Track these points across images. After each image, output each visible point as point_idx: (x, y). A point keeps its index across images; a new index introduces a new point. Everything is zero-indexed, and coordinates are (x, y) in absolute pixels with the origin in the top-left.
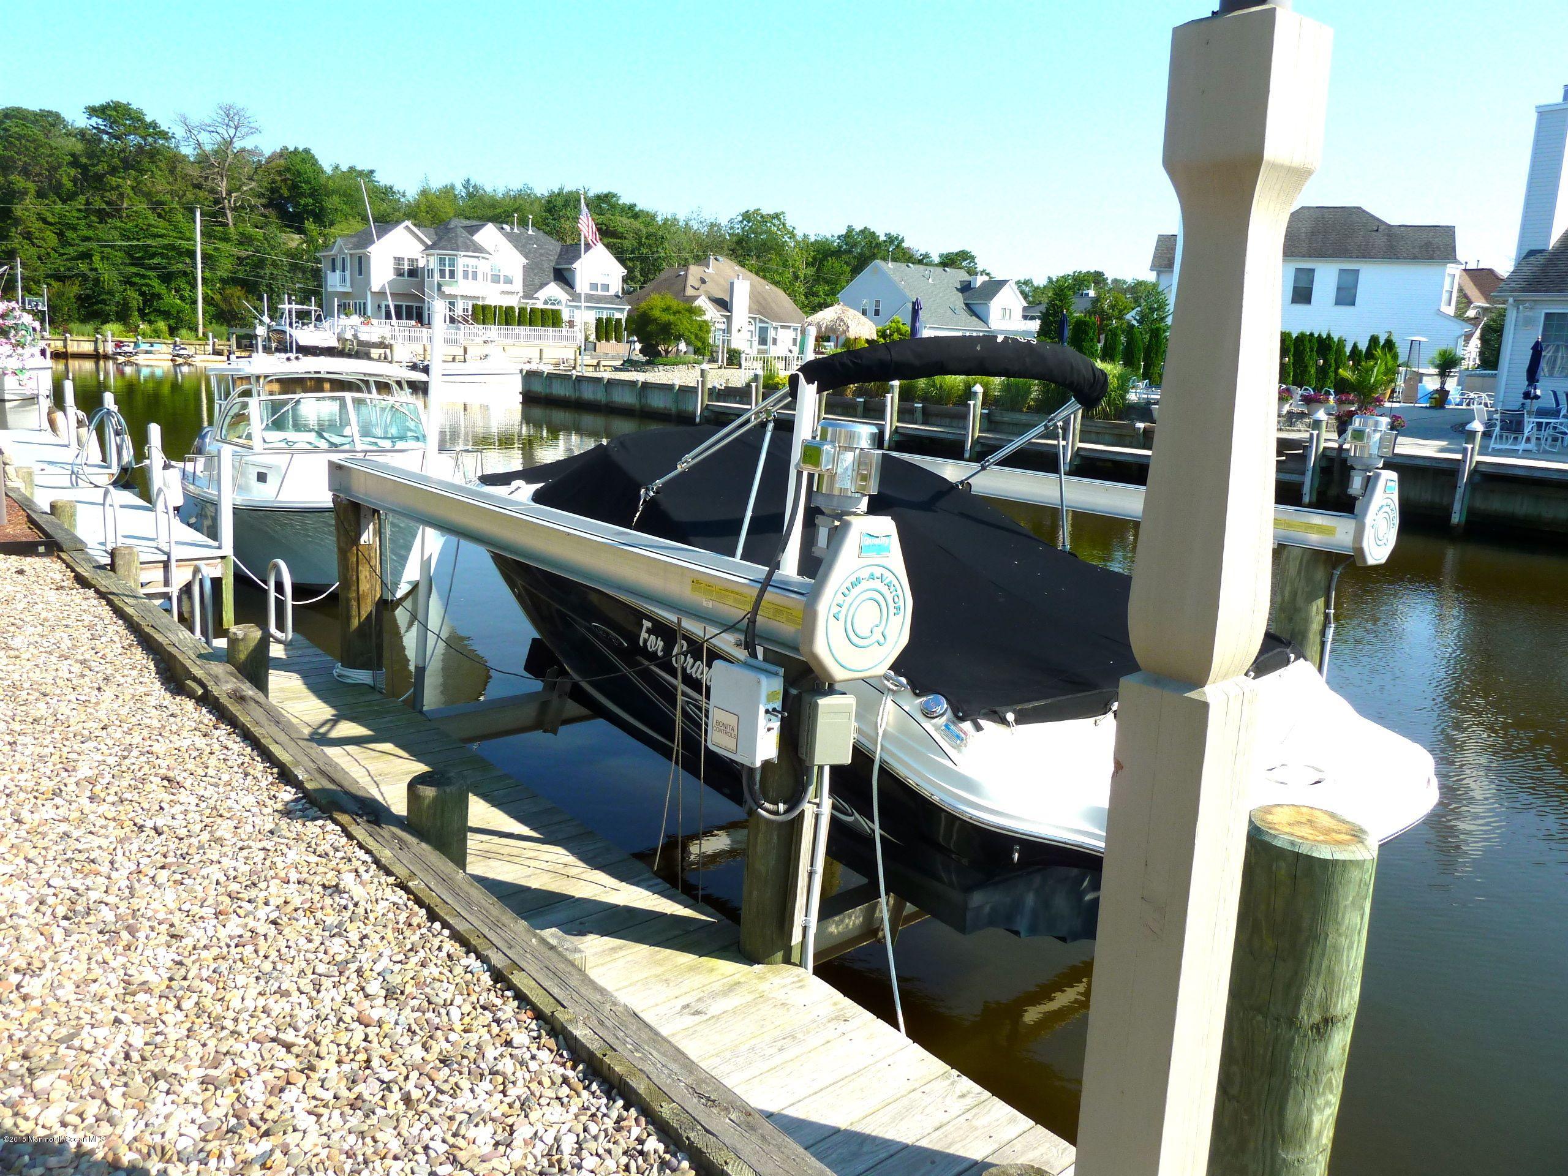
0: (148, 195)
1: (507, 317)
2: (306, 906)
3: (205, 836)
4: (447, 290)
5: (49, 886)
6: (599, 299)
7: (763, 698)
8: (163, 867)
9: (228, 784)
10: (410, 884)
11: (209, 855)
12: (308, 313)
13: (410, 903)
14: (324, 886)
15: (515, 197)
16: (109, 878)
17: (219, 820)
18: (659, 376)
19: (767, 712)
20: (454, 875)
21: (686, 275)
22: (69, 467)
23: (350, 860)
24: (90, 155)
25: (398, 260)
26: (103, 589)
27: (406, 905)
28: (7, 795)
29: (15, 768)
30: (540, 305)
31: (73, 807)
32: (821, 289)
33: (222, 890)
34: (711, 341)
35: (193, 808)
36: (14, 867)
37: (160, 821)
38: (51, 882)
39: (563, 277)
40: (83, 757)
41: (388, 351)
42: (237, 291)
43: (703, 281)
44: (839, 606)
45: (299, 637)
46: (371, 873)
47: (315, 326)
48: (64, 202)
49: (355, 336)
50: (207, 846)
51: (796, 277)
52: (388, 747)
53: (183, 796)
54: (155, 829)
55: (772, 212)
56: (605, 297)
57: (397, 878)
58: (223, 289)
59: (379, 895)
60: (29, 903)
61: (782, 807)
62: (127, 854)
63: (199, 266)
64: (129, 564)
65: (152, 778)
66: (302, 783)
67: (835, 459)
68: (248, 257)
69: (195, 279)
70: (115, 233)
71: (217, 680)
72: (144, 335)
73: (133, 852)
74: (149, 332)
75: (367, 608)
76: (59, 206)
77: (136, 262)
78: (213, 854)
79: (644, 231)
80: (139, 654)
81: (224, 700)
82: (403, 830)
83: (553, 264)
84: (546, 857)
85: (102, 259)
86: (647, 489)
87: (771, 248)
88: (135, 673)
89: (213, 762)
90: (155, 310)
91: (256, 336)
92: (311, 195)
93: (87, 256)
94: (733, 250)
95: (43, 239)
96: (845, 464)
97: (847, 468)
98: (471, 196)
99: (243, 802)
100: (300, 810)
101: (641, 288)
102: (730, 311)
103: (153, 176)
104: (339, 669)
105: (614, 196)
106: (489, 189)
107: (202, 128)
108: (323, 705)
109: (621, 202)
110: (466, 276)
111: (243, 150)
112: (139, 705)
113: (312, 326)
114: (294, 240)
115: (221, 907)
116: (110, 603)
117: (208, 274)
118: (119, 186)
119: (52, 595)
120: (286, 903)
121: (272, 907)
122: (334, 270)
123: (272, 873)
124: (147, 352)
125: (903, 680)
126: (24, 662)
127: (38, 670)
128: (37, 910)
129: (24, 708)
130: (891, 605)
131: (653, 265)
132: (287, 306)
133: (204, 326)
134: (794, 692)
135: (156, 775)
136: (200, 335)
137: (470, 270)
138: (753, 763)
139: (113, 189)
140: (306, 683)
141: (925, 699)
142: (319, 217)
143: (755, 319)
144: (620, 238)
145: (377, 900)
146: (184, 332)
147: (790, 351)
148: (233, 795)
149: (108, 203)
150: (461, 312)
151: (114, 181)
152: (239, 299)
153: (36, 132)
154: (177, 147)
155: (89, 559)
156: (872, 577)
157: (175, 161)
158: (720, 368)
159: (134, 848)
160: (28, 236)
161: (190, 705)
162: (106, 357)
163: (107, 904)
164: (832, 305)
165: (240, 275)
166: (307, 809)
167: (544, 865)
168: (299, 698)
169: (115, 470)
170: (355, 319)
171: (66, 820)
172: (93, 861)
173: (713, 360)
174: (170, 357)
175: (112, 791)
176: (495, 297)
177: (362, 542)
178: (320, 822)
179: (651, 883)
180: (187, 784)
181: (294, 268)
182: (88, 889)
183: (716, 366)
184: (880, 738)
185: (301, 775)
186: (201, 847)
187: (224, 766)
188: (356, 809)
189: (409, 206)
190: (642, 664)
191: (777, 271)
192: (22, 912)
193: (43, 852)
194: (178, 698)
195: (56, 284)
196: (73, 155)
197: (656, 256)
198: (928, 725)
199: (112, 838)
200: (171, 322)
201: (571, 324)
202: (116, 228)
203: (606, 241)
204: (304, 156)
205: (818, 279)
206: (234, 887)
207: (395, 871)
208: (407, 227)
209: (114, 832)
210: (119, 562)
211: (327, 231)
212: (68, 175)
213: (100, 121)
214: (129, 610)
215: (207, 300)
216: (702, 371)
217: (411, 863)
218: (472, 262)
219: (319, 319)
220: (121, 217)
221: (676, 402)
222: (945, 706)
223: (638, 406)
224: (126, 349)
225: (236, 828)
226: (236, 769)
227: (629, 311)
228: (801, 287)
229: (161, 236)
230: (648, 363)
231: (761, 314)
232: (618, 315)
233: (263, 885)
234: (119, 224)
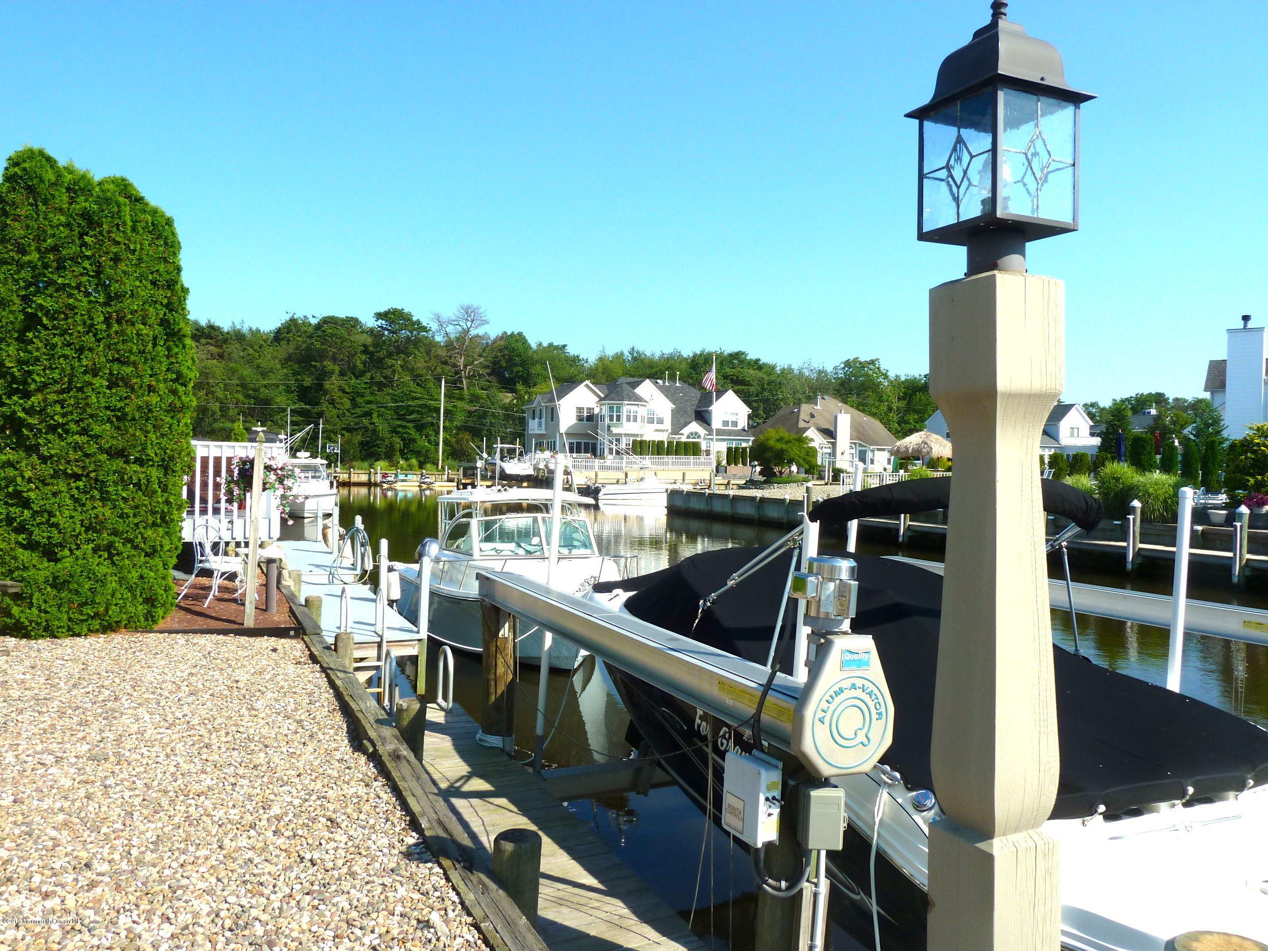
0: (411, 371)
1: (658, 449)
2: (401, 937)
3: (345, 870)
4: (615, 430)
5: (226, 902)
6: (730, 433)
7: (763, 787)
8: (308, 894)
9: (373, 827)
10: (482, 925)
11: (342, 887)
12: (515, 450)
13: (479, 942)
14: (419, 921)
15: (668, 359)
16: (268, 899)
17: (357, 857)
18: (774, 492)
19: (767, 799)
20: (517, 920)
21: (799, 411)
22: (328, 569)
23: (443, 900)
24: (376, 345)
25: (580, 410)
26: (325, 665)
27: (476, 943)
28: (220, 826)
29: (230, 804)
30: (684, 439)
31: (260, 839)
32: (912, 417)
33: (344, 916)
34: (819, 463)
35: (342, 845)
36: (208, 884)
37: (316, 855)
38: (228, 899)
39: (703, 417)
40: (278, 798)
41: (569, 477)
42: (466, 436)
43: (812, 416)
44: (823, 711)
45: (458, 706)
46: (457, 912)
47: (519, 460)
48: (357, 378)
49: (546, 466)
50: (343, 878)
51: (890, 409)
52: (503, 801)
53: (340, 837)
54: (311, 861)
55: (868, 359)
56: (734, 431)
57: (474, 918)
58: (457, 434)
59: (458, 933)
60: (208, 915)
61: (783, 884)
62: (287, 880)
63: (442, 418)
64: (346, 646)
65: (321, 819)
66: (423, 830)
67: (819, 587)
68: (475, 411)
69: (439, 427)
70: (388, 398)
71: (384, 740)
72: (402, 469)
73: (292, 878)
74: (405, 466)
75: (501, 688)
76: (353, 381)
77: (401, 417)
78: (346, 886)
79: (766, 378)
80: (338, 719)
81: (386, 758)
82: (488, 877)
83: (694, 407)
84: (608, 908)
85: (378, 416)
86: (705, 601)
87: (869, 388)
88: (332, 732)
89: (366, 808)
90: (411, 451)
91: (476, 468)
92: (521, 365)
93: (368, 414)
94: (837, 391)
95: (341, 404)
96: (828, 592)
97: (829, 595)
98: (635, 359)
99: (379, 843)
100: (418, 854)
101: (764, 422)
102: (835, 438)
103: (415, 358)
104: (480, 735)
105: (743, 353)
106: (648, 353)
107: (450, 322)
108: (463, 764)
109: (748, 358)
110: (628, 420)
111: (477, 336)
112: (328, 758)
113: (516, 459)
114: (507, 398)
115: (339, 932)
116: (328, 676)
117: (447, 424)
118: (393, 365)
119: (291, 669)
120: (388, 932)
121: (376, 935)
122: (534, 419)
123: (383, 906)
124: (403, 481)
125: (898, 775)
126: (260, 720)
127: (267, 727)
128: (213, 921)
129: (249, 756)
130: (873, 711)
131: (774, 405)
132: (500, 446)
133: (443, 461)
134: (792, 783)
135: (324, 816)
136: (440, 467)
137: (632, 414)
138: (756, 843)
139: (389, 367)
140: (454, 745)
141: (914, 793)
142: (528, 380)
143: (855, 444)
144: (747, 385)
145: (455, 937)
146: (428, 466)
147: (885, 470)
148: (374, 837)
149: (385, 378)
150: (624, 446)
151: (390, 362)
152: (467, 440)
153: (342, 331)
154: (433, 336)
155: (322, 641)
156: (854, 687)
157: (431, 346)
158: (826, 484)
159: (293, 875)
160: (332, 402)
161: (363, 759)
162: (376, 485)
163: (260, 921)
164: (921, 430)
165: (470, 424)
166: (423, 853)
167: (603, 915)
168: (447, 757)
169: (358, 571)
170: (547, 454)
171: (253, 848)
172: (261, 884)
173: (821, 478)
174: (418, 484)
175: (290, 827)
176: (650, 434)
177: (500, 636)
178: (429, 865)
179: (688, 940)
180: (343, 826)
181: (507, 417)
182: (251, 907)
183: (823, 482)
184: (876, 827)
185: (424, 824)
186: (339, 879)
187: (373, 812)
188: (457, 856)
189: (590, 369)
190: (696, 744)
191: (874, 405)
192: (202, 922)
193: (230, 874)
194: (356, 754)
195: (347, 434)
196: (365, 346)
197: (775, 398)
198: (917, 818)
199: (280, 867)
200: (421, 459)
201: (708, 453)
202: (388, 394)
203: (736, 388)
204: (518, 338)
205: (909, 409)
206: (354, 914)
207: (473, 912)
208: (587, 386)
209: (283, 860)
210: (340, 644)
211: (532, 390)
212: (361, 359)
213: (383, 322)
214: (338, 682)
215: (445, 442)
216: (807, 488)
217: (487, 906)
218: (633, 408)
219: (521, 454)
220: (393, 386)
221: (788, 512)
222: (933, 801)
223: (757, 516)
224: (389, 479)
225: (368, 865)
226: (381, 815)
227: (754, 442)
228: (894, 417)
229: (418, 399)
230: (765, 482)
231: (860, 439)
232: (744, 445)
233: (374, 915)
234: (391, 391)
